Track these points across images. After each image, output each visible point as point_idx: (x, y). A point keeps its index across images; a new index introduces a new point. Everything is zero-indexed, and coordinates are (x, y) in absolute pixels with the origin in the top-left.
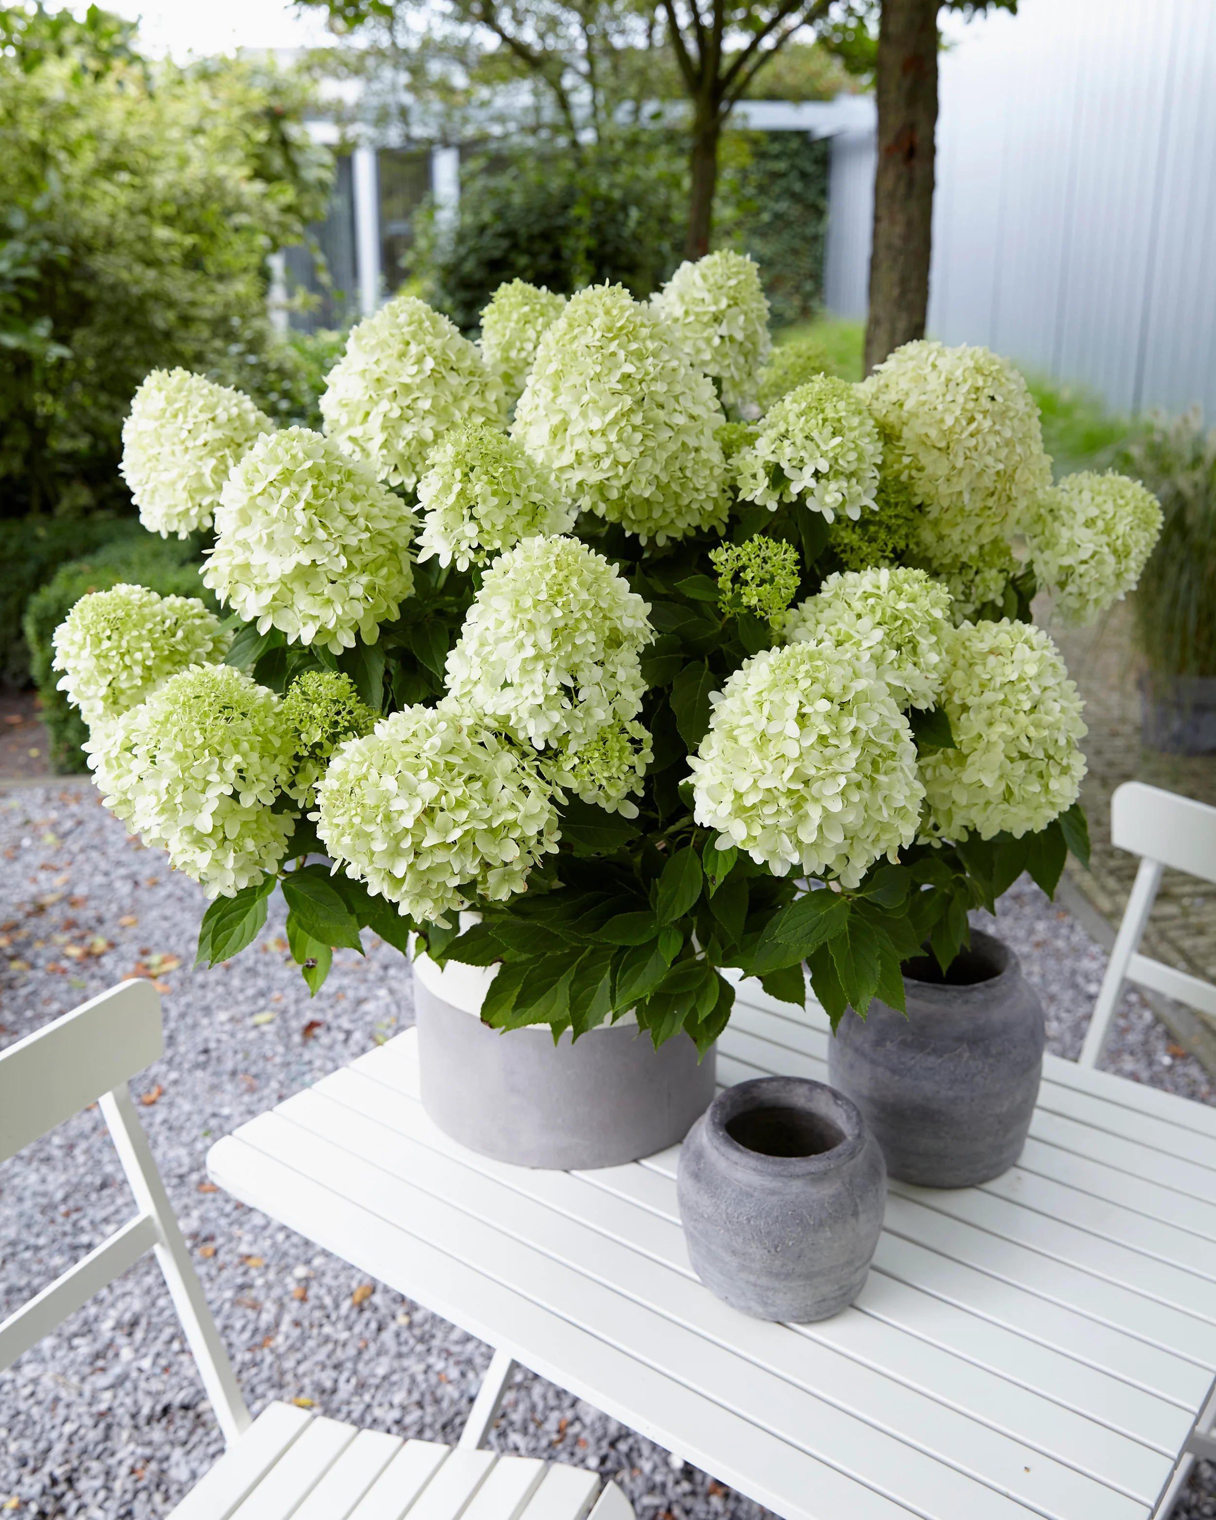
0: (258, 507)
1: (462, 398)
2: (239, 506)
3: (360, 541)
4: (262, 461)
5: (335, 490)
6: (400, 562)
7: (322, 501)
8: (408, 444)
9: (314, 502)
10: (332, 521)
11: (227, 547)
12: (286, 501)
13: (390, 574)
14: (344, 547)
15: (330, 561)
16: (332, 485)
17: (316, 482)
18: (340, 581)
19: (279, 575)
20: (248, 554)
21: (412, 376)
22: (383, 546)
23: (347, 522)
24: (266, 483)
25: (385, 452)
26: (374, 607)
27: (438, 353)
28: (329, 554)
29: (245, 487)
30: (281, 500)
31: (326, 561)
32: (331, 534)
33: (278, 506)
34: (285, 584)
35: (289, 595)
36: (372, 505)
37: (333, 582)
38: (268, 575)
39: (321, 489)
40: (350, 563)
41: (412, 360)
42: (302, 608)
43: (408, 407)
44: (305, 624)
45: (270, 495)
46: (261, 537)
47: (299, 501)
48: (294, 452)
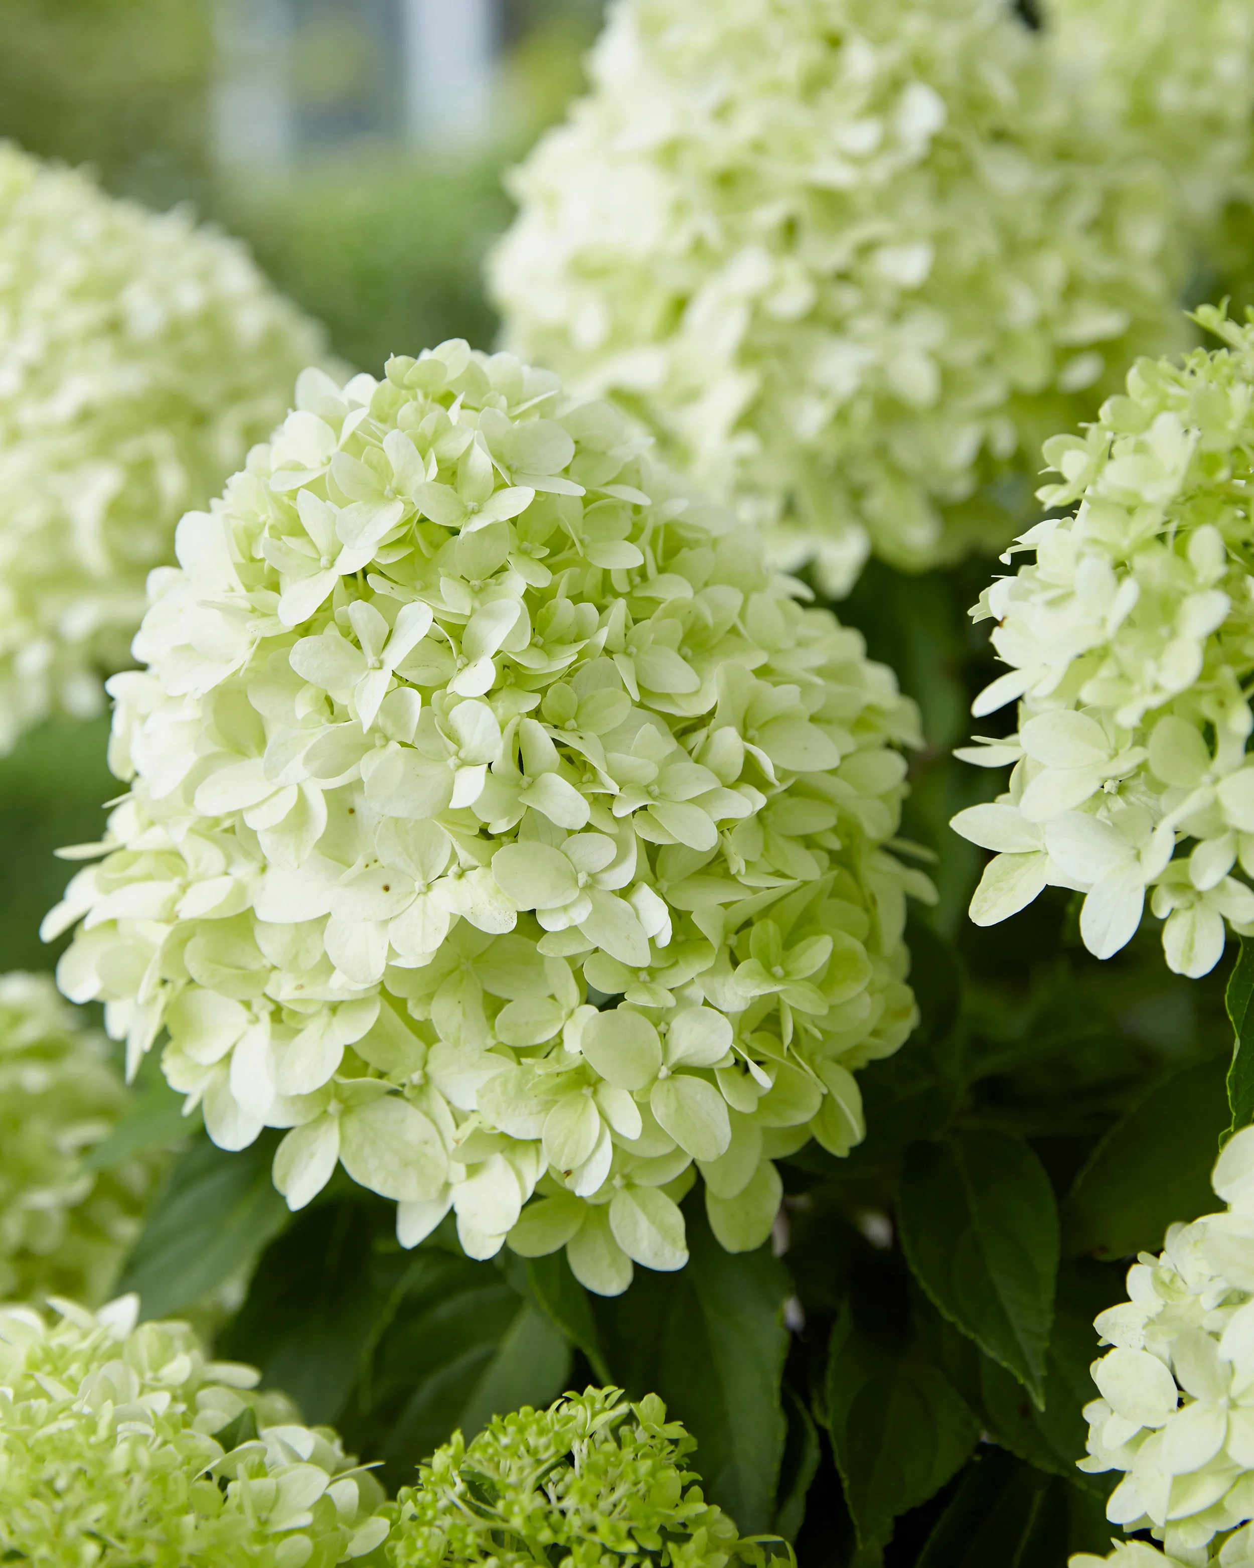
0: (298, 683)
1: (1040, 244)
2: (218, 675)
3: (724, 826)
4: (317, 487)
5: (619, 609)
6: (869, 905)
7: (566, 658)
8: (842, 416)
9: (534, 663)
10: (608, 741)
11: (156, 838)
12: (416, 657)
13: (837, 959)
14: (652, 852)
15: (599, 915)
16: (606, 587)
17: (542, 579)
18: (636, 998)
19: (377, 972)
20: (244, 871)
21: (857, 160)
22: (809, 842)
23: (670, 745)
24: (329, 581)
25: (747, 444)
26: (766, 1102)
27: (949, 74)
28: (593, 882)
29: (242, 599)
30: (396, 656)
31: (580, 915)
32: (602, 802)
33: (382, 681)
34: (399, 1005)
35: (414, 1046)
36: (763, 672)
37: (610, 1003)
38: (326, 967)
39: (563, 607)
40: (678, 916)
41: (859, 101)
42: (466, 1101)
43: (843, 277)
44: (473, 1170)
45: (347, 631)
46: (302, 807)
47: (469, 657)
48: (452, 447)
